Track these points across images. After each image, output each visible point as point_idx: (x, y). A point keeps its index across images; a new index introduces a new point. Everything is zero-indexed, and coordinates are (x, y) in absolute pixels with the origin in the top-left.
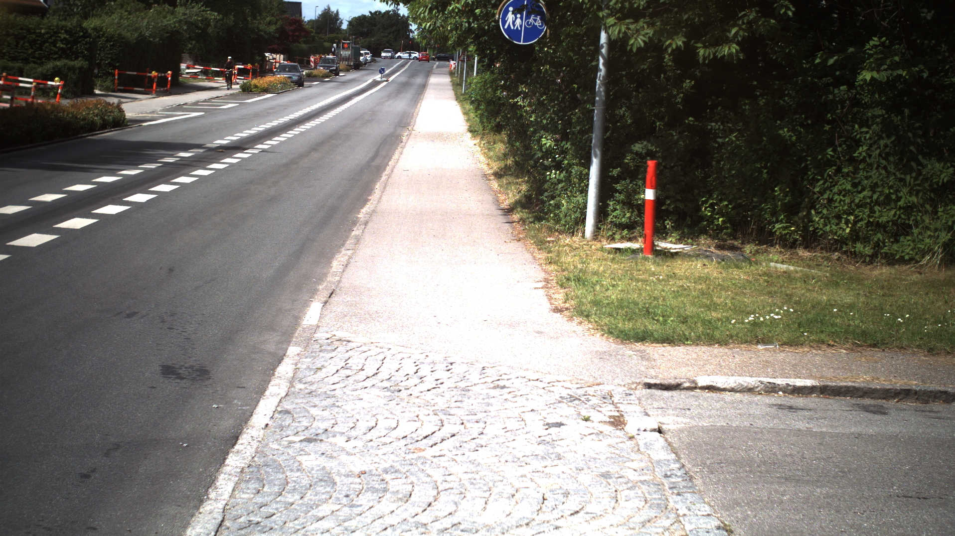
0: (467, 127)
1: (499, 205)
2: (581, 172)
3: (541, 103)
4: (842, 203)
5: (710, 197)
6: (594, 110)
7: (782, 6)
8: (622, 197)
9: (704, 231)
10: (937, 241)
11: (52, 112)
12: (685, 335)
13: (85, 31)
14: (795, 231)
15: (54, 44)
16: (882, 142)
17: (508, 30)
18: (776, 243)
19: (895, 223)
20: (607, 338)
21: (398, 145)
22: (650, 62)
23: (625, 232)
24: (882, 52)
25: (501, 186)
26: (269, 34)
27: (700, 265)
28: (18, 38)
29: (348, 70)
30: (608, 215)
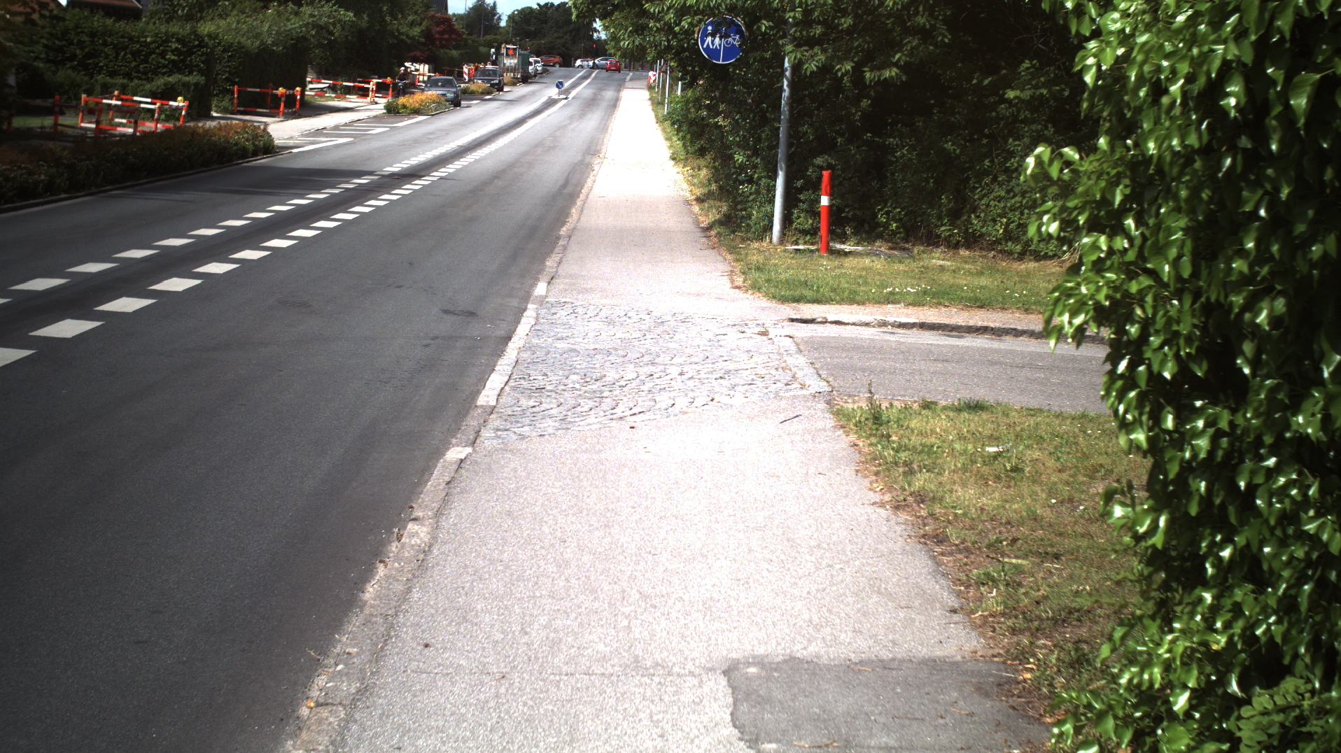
0: (670, 155)
1: (698, 225)
3: (737, 122)
4: (997, 208)
5: (885, 206)
6: (779, 127)
7: (940, 34)
8: (805, 206)
9: (880, 236)
13: (201, 38)
14: (958, 233)
15: (163, 55)
17: (707, 49)
18: (941, 244)
21: (590, 173)
22: (828, 83)
23: (808, 237)
24: (1031, 74)
25: (702, 209)
26: (413, 38)
27: (867, 261)
28: (118, 48)
29: (514, 84)
30: (793, 222)
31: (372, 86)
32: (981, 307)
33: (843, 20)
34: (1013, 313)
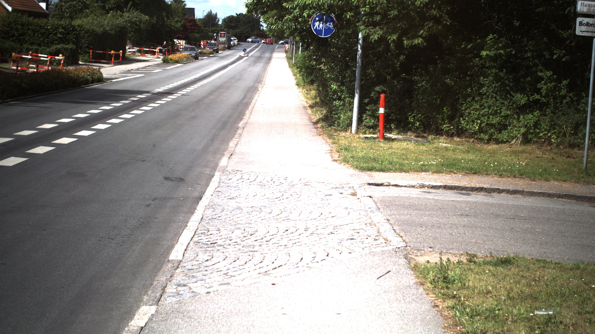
0: (295, 83)
1: (311, 120)
2: (350, 101)
3: (332, 67)
4: (475, 114)
5: (413, 113)
6: (356, 70)
7: (445, 20)
8: (370, 113)
9: (410, 130)
10: (520, 132)
11: (66, 74)
12: (390, 168)
13: (74, 27)
14: (453, 128)
15: (56, 34)
16: (494, 85)
17: (316, 30)
18: (444, 135)
19: (499, 124)
20: (355, 170)
21: (257, 92)
22: (383, 47)
23: (371, 130)
24: (494, 42)
25: (313, 112)
26: (177, 28)
27: (405, 144)
28: (34, 31)
29: (224, 50)
30: (363, 121)
31: (157, 50)
32: (475, 173)
33: (392, 12)
34: (493, 177)
